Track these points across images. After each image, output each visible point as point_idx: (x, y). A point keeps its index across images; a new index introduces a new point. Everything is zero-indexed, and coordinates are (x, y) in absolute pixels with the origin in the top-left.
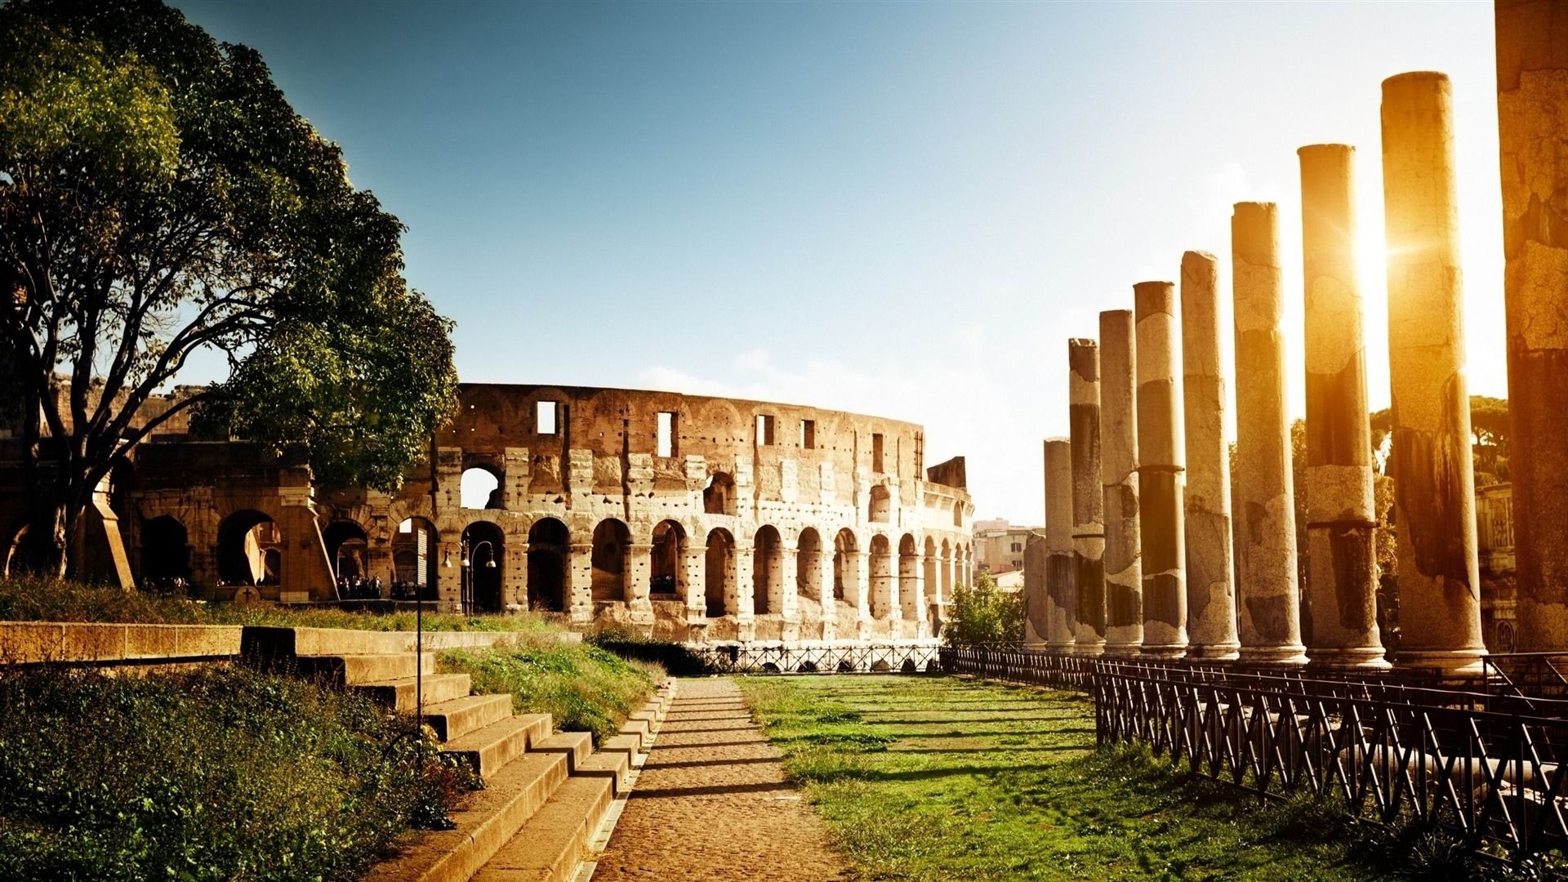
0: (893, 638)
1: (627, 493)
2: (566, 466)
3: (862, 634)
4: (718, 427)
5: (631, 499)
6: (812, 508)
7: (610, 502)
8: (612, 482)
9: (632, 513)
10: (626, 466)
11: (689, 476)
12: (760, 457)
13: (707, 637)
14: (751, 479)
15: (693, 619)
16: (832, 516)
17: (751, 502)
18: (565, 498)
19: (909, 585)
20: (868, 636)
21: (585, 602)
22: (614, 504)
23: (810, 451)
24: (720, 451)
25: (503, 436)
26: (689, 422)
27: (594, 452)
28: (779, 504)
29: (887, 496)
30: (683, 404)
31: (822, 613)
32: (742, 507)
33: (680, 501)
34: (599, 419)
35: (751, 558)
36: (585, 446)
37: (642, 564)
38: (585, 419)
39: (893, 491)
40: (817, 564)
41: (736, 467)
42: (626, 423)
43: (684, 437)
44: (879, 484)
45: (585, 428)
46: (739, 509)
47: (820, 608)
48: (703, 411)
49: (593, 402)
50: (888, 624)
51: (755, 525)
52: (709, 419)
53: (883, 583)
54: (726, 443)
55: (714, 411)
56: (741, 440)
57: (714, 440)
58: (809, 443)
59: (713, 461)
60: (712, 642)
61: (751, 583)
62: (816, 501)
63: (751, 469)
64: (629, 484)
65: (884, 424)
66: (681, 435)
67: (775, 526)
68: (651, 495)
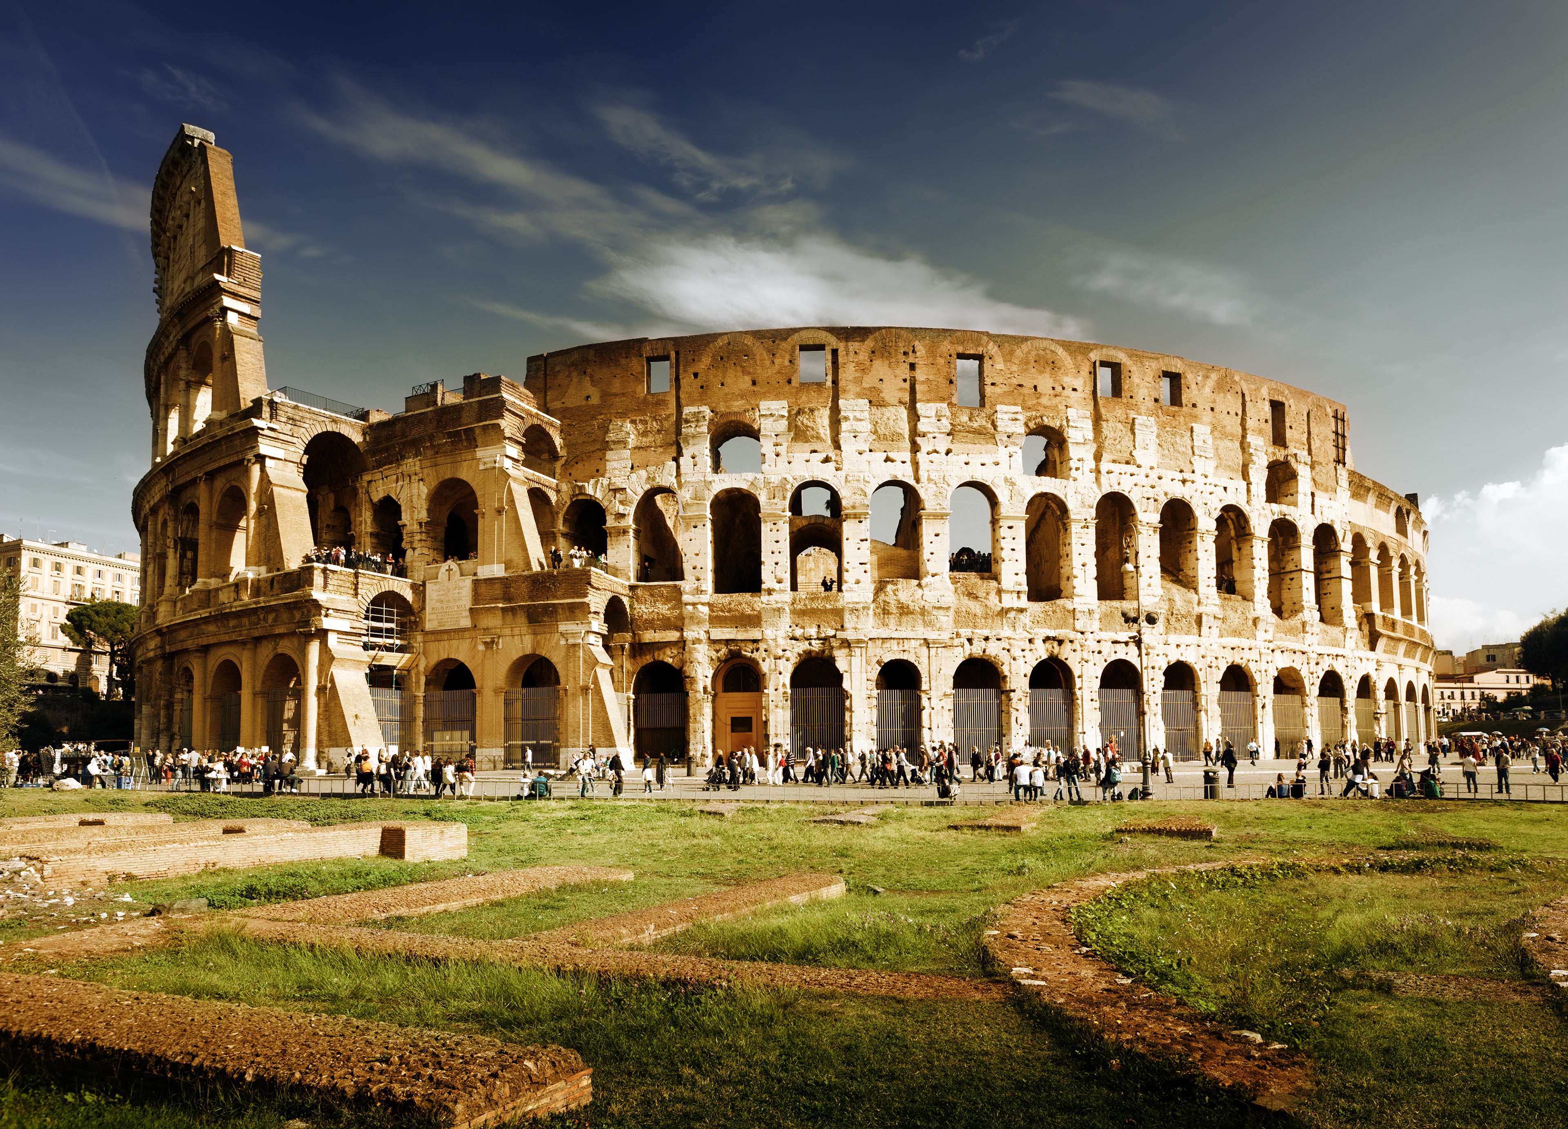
0: (1307, 643)
1: (915, 448)
2: (836, 421)
3: (1260, 634)
4: (1041, 372)
5: (921, 456)
6: (1180, 476)
7: (892, 461)
8: (895, 437)
9: (923, 474)
10: (914, 417)
11: (999, 429)
12: (1103, 411)
13: (1029, 624)
14: (1090, 435)
15: (1009, 601)
16: (1212, 488)
17: (1093, 465)
18: (833, 458)
19: (1331, 587)
20: (1269, 636)
21: (862, 580)
22: (898, 463)
23: (1176, 408)
24: (1044, 401)
25: (755, 388)
26: (1000, 366)
27: (870, 402)
28: (1131, 468)
29: (1293, 476)
30: (991, 344)
31: (1199, 603)
32: (1077, 469)
33: (988, 459)
34: (877, 363)
35: (1092, 530)
36: (859, 396)
37: (937, 535)
38: (858, 364)
39: (1304, 473)
40: (1192, 547)
41: (1068, 421)
42: (912, 367)
43: (993, 384)
44: (1282, 459)
45: (859, 374)
46: (1073, 471)
47: (1196, 597)
48: (1018, 353)
49: (870, 343)
50: (1300, 626)
51: (1097, 490)
52: (1027, 363)
53: (1292, 579)
54: (1052, 392)
55: (1034, 353)
56: (1074, 390)
57: (1035, 387)
58: (1176, 399)
59: (1034, 413)
60: (1036, 630)
61: (1092, 562)
62: (1187, 468)
63: (1089, 425)
64: (919, 440)
65: (1287, 392)
66: (988, 381)
67: (1126, 494)
68: (948, 452)
